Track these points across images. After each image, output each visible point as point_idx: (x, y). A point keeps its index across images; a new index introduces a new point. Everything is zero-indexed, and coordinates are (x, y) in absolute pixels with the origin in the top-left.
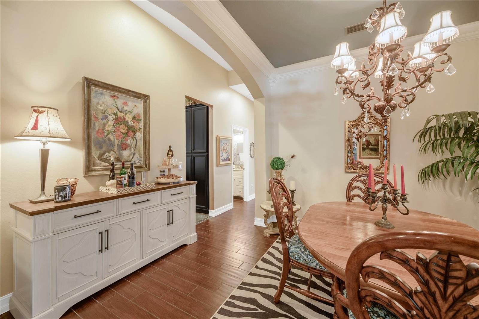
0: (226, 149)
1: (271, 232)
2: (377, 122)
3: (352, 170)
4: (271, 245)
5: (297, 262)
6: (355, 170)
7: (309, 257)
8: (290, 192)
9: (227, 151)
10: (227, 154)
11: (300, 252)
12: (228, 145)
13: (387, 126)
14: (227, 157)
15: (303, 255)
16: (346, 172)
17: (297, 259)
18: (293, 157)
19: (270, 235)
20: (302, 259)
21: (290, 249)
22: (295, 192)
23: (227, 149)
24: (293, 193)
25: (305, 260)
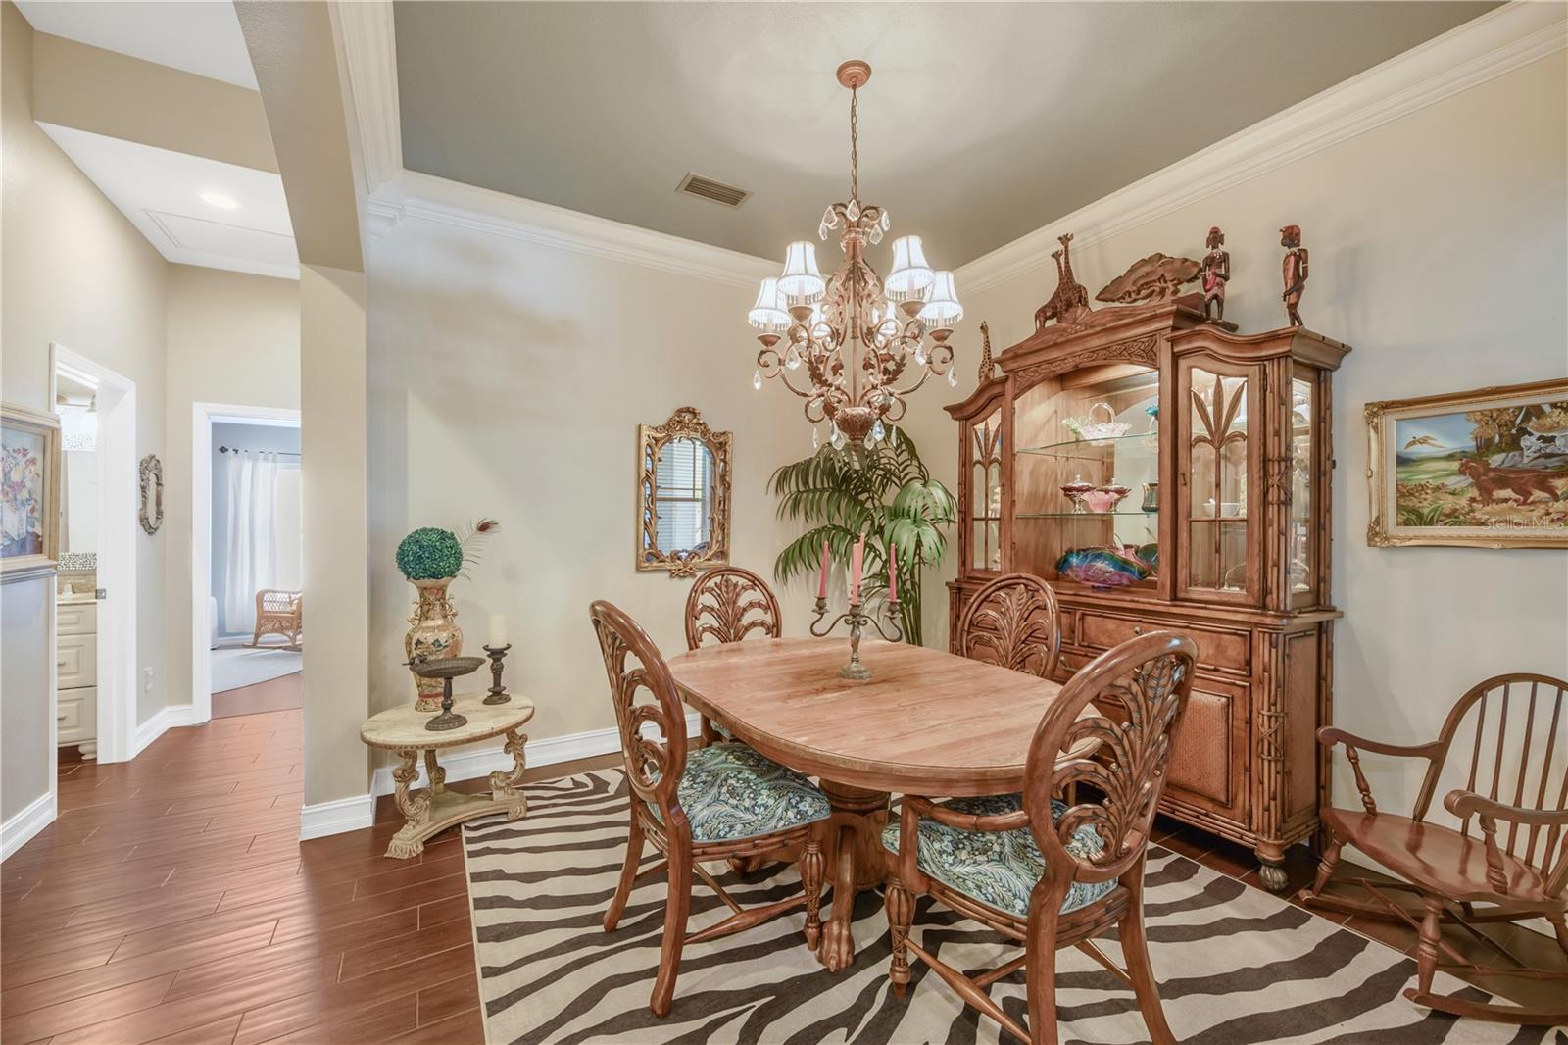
0: (22, 485)
1: (428, 832)
2: (709, 439)
3: (655, 564)
4: (465, 875)
5: (720, 844)
6: (661, 564)
7: (757, 810)
8: (489, 656)
9: (25, 494)
10: (24, 516)
11: (728, 809)
12: (33, 461)
13: (725, 451)
14: (25, 529)
15: (742, 814)
16: (639, 569)
17: (722, 834)
18: (484, 528)
19: (425, 843)
20: (739, 827)
21: (693, 817)
22: (506, 654)
23: (29, 484)
24: (499, 660)
25: (749, 824)
